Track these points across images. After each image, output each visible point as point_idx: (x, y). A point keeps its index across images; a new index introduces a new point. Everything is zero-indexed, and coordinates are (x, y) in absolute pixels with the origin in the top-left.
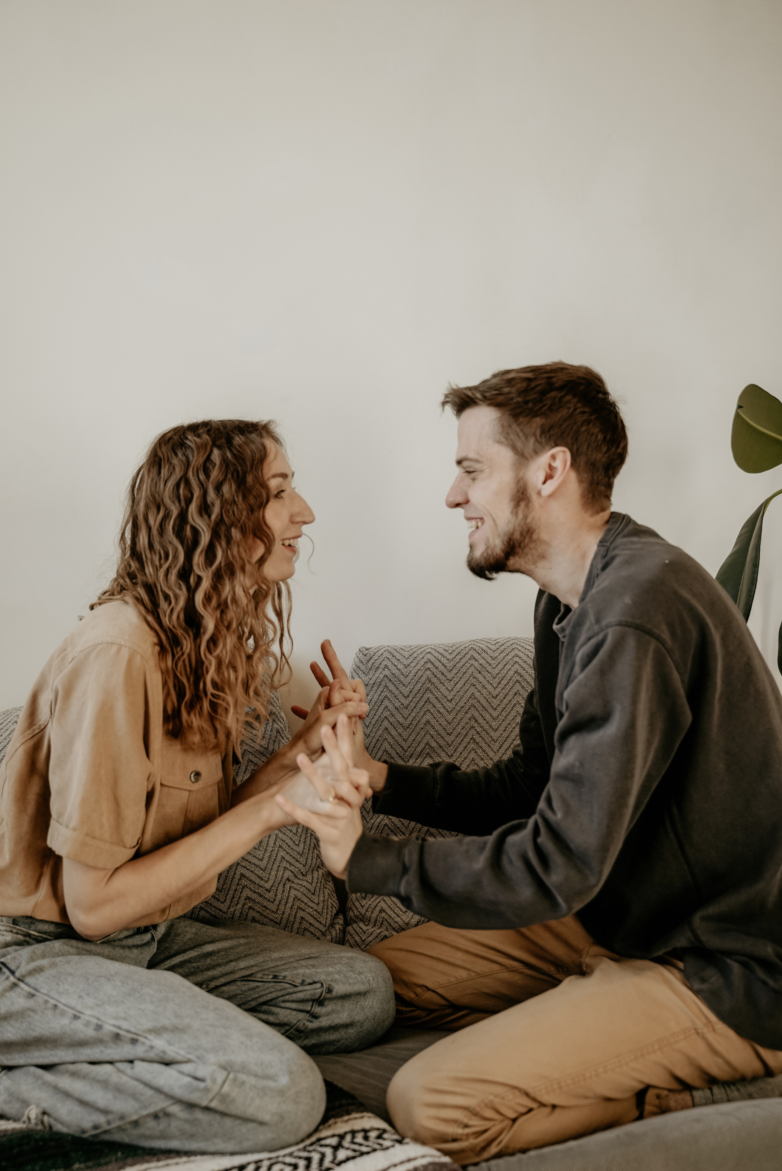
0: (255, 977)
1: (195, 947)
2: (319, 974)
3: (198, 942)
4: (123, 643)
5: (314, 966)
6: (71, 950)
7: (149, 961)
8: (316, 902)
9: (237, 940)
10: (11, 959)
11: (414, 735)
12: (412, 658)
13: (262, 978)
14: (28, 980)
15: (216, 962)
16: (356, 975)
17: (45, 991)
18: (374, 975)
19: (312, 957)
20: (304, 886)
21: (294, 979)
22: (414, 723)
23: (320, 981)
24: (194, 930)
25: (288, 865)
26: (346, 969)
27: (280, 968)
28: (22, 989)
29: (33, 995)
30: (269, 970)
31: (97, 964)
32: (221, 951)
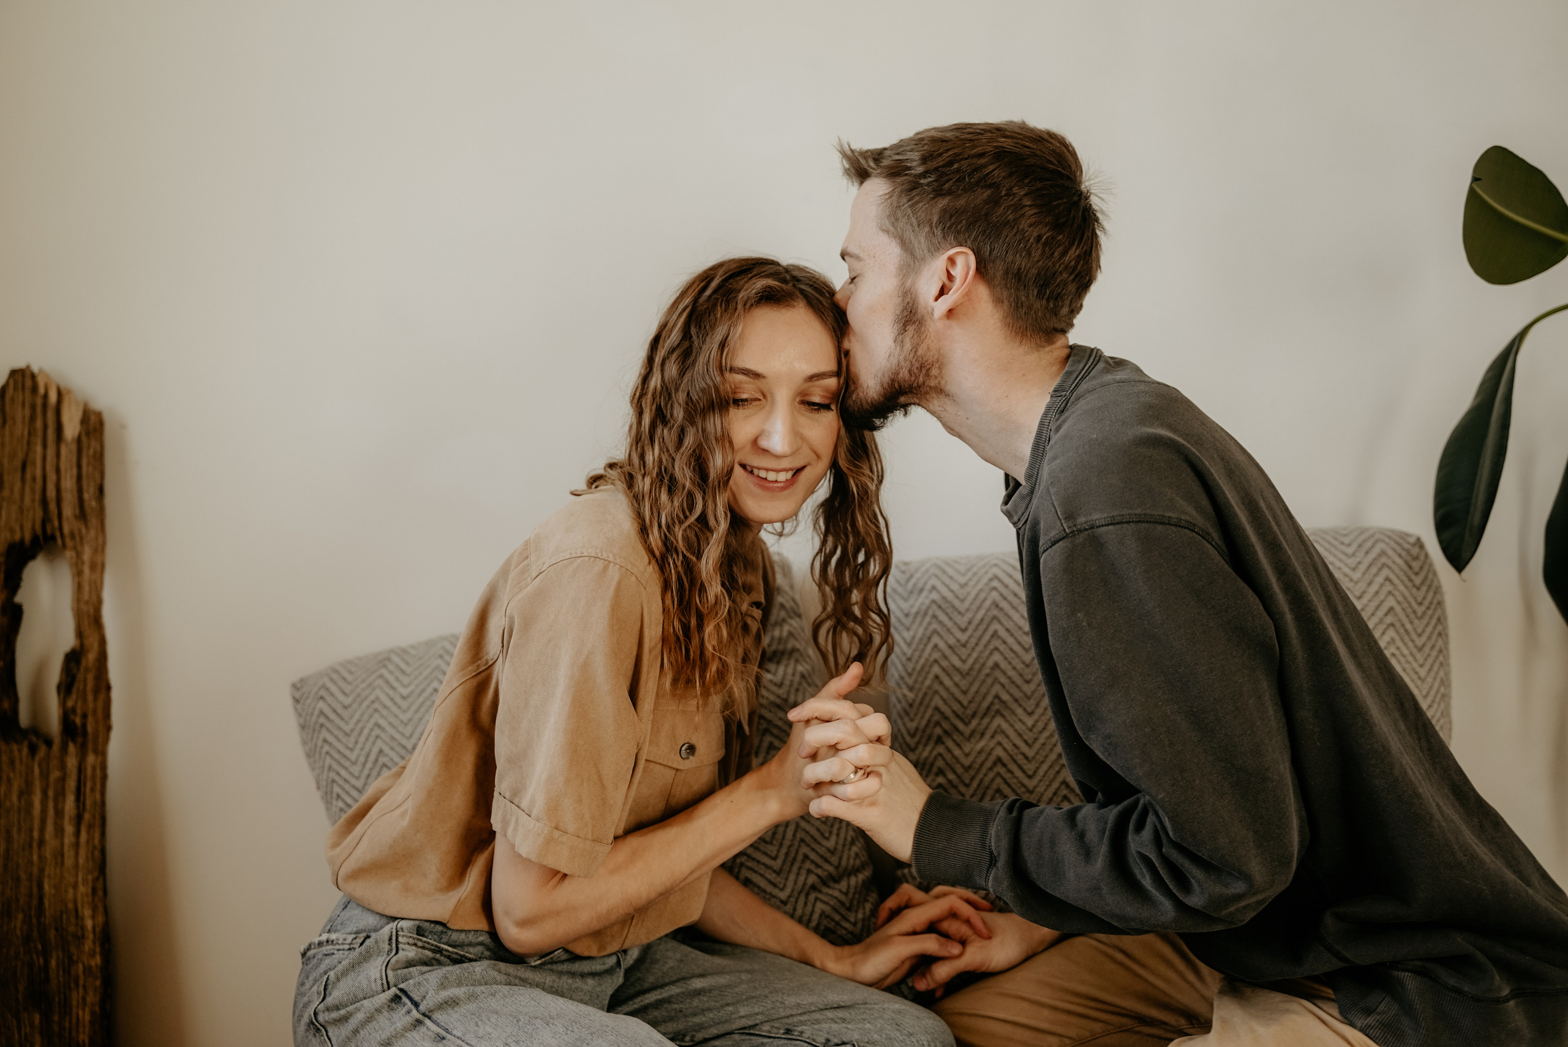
0: (760, 1030)
1: (678, 981)
2: (850, 1032)
3: (683, 974)
4: (611, 558)
5: (844, 1020)
6: (500, 978)
7: (612, 996)
8: (852, 920)
9: (737, 974)
10: (414, 985)
11: (976, 685)
12: (969, 575)
13: (770, 1032)
14: (437, 1016)
15: (707, 1005)
16: (904, 1037)
17: (459, 1034)
18: (930, 1039)
19: (843, 1007)
20: (836, 898)
21: (815, 1037)
22: (977, 667)
23: (852, 1041)
24: (678, 956)
25: (813, 867)
26: (890, 1028)
27: (796, 1019)
28: (428, 1029)
29: (443, 1038)
30: (780, 1021)
31: (533, 999)
32: (714, 990)
